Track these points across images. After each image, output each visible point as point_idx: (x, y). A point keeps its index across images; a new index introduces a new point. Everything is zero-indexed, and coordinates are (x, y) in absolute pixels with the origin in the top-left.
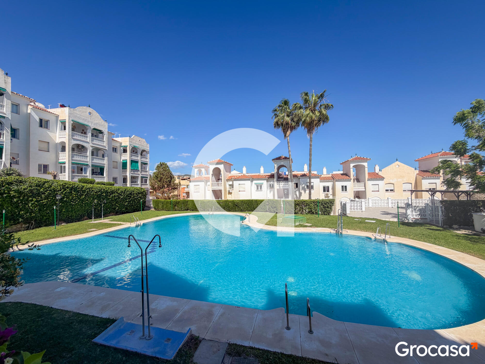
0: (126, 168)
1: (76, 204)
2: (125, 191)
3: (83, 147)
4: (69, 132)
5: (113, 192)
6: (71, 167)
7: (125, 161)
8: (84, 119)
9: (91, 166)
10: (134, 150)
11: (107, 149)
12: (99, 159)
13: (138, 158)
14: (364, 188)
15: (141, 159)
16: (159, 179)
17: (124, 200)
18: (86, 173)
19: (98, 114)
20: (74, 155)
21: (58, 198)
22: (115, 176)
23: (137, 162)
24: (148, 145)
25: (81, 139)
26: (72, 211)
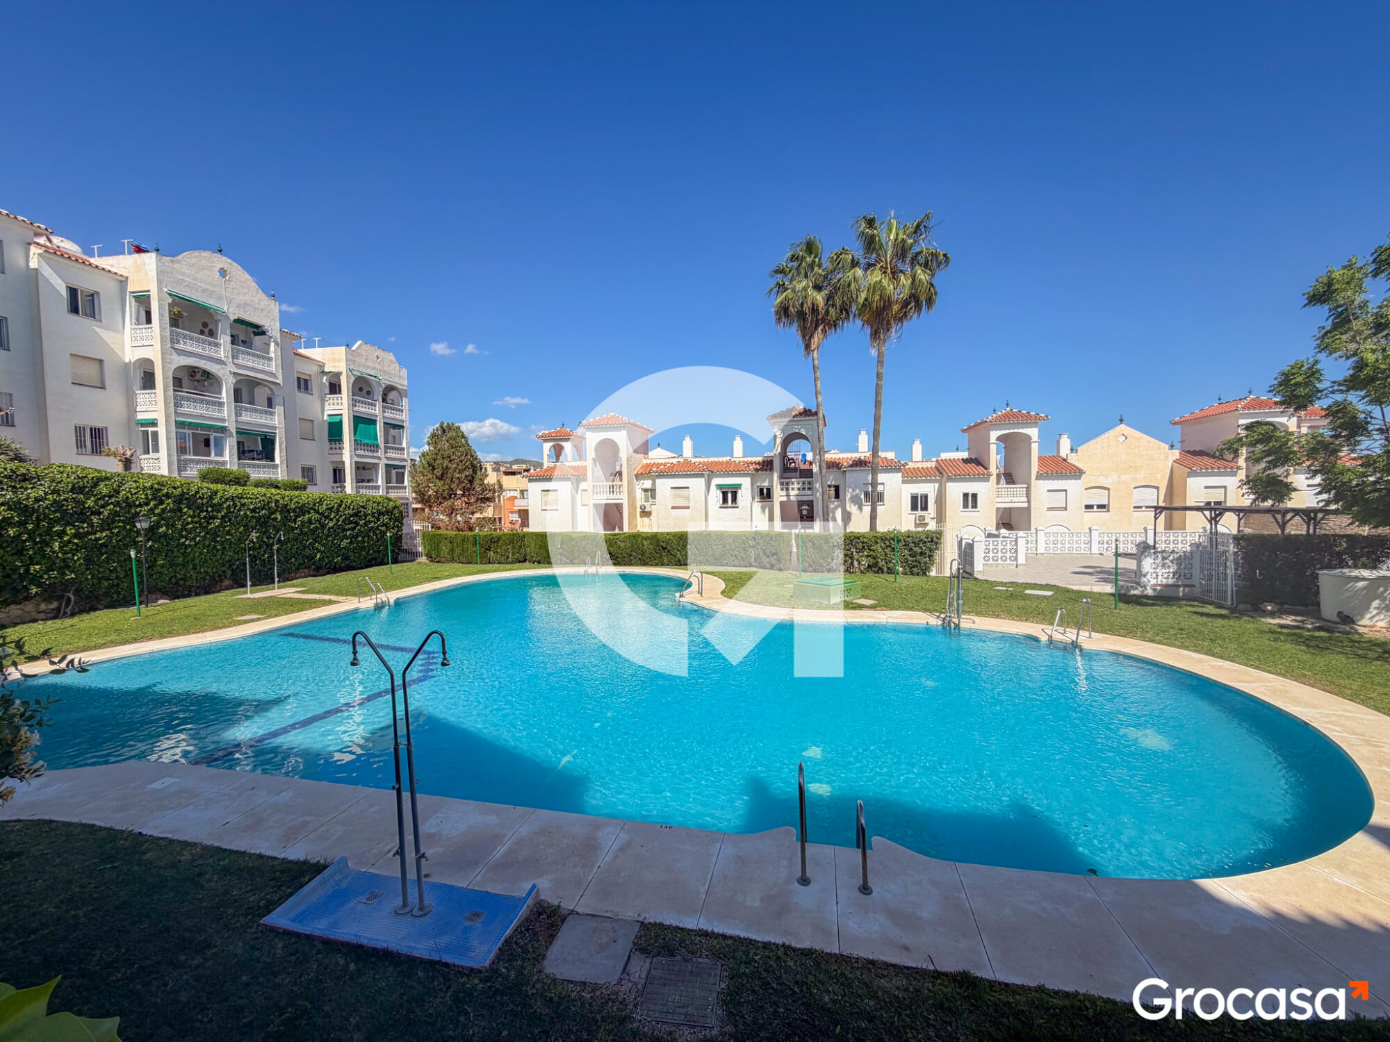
0: (341, 441)
1: (197, 544)
2: (340, 506)
3: (207, 374)
4: (162, 329)
5: (303, 510)
6: (173, 435)
7: (337, 419)
8: (204, 290)
9: (234, 431)
10: (362, 387)
11: (280, 381)
12: (256, 411)
13: (376, 410)
14: (1025, 499)
15: (384, 412)
16: (438, 472)
17: (338, 531)
18: (220, 453)
19: (248, 276)
20: (183, 398)
21: (142, 525)
22: (309, 462)
23: (371, 422)
24: (404, 372)
25: (200, 351)
26: (184, 565)
